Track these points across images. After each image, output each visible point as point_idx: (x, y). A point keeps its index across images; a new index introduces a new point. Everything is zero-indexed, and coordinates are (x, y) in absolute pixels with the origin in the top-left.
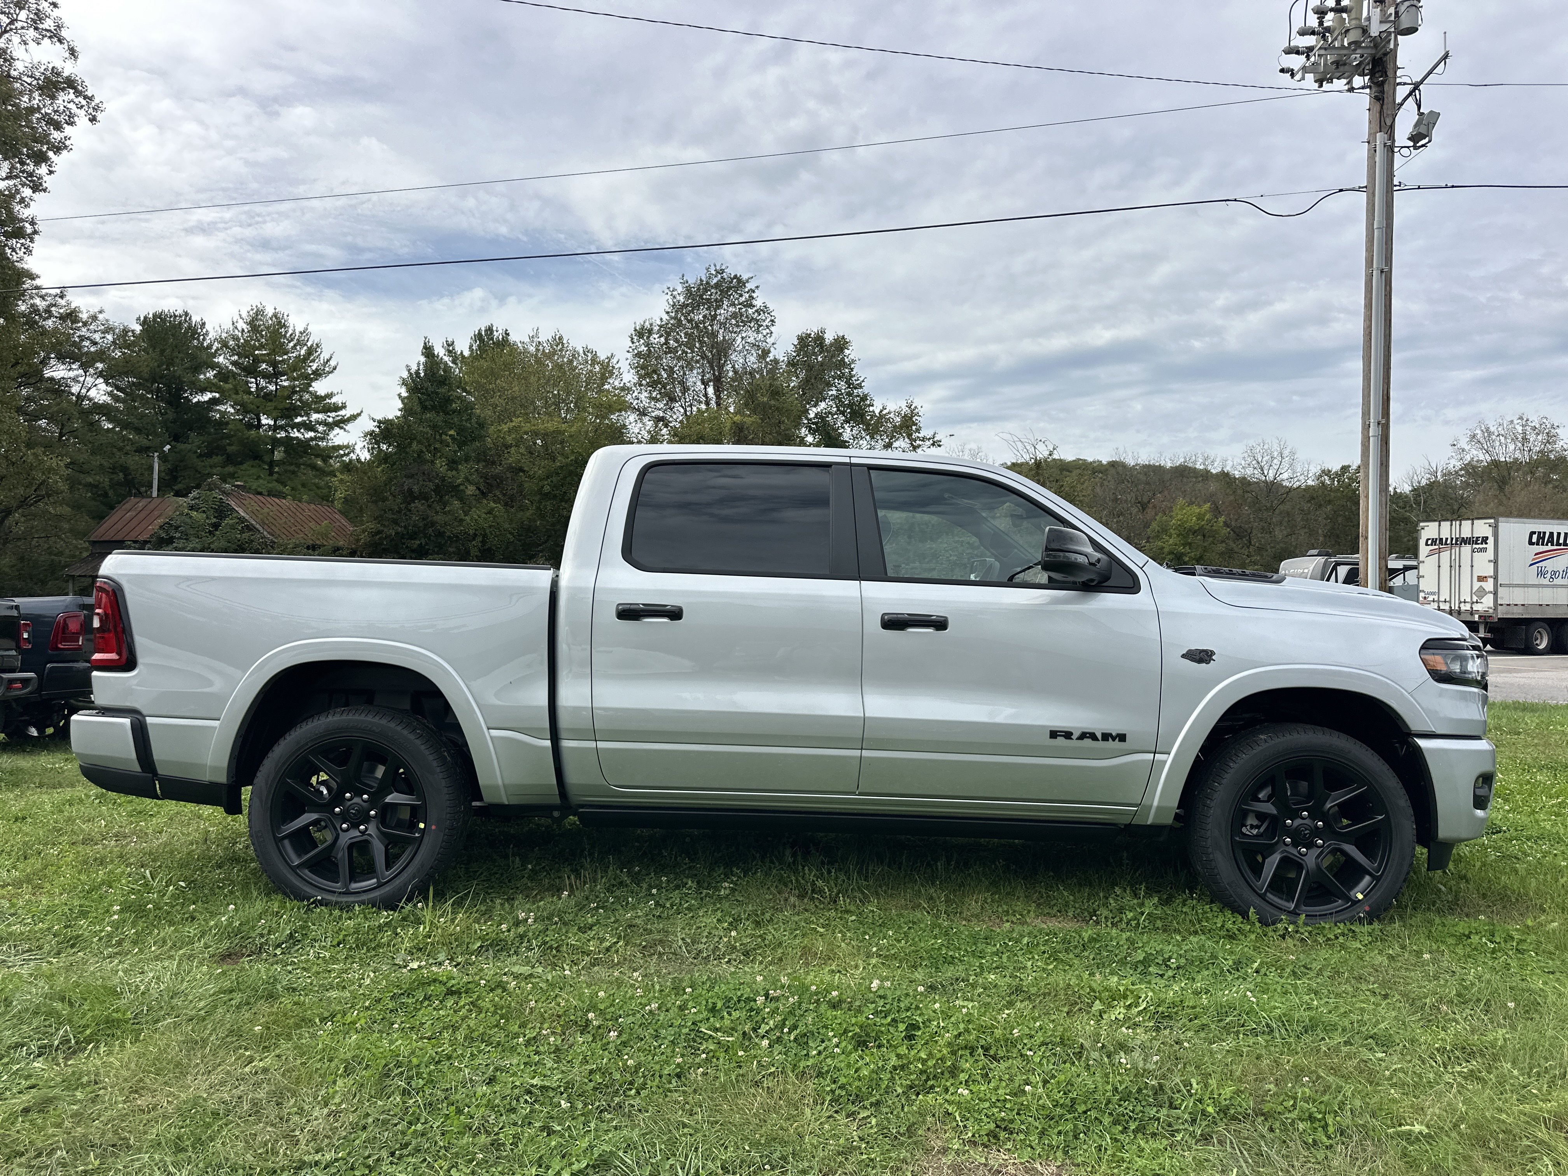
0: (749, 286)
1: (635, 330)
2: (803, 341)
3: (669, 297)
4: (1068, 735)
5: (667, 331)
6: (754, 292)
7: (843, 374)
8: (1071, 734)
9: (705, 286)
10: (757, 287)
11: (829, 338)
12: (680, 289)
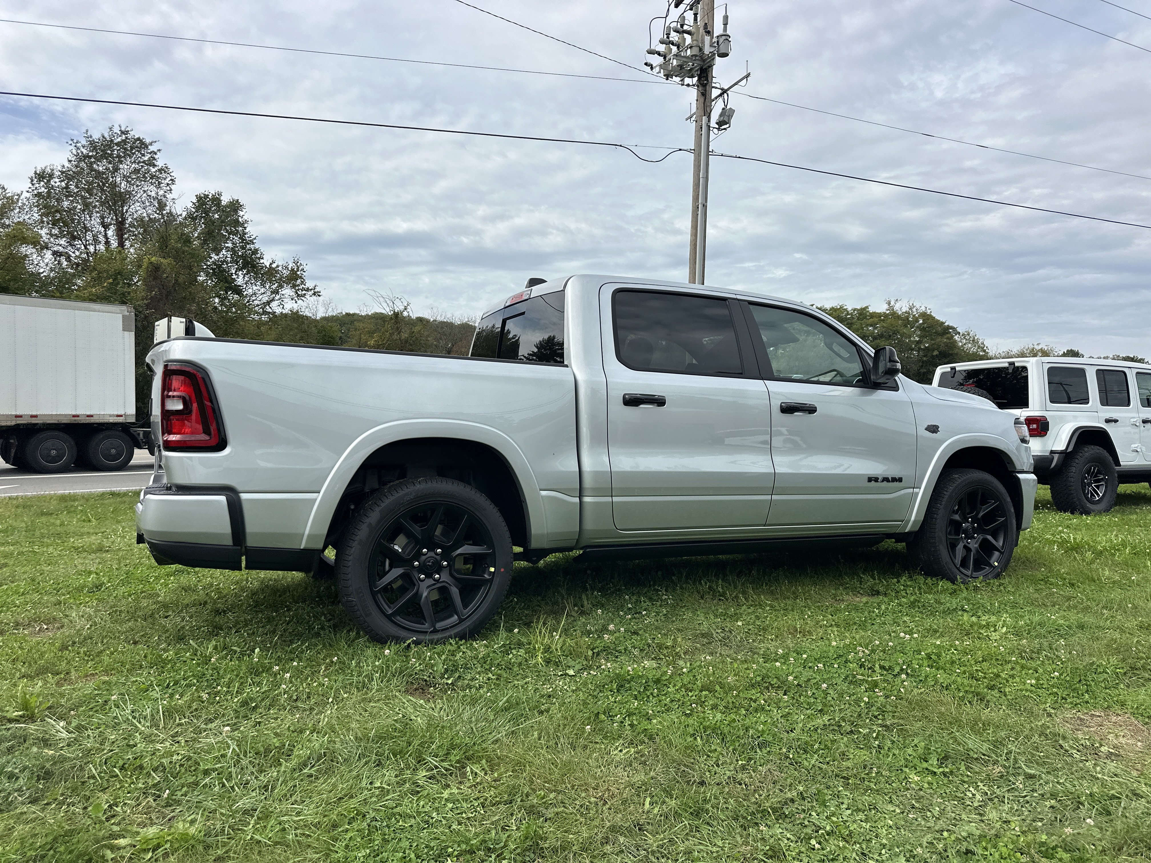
0: (151, 148)
1: (36, 173)
2: (202, 201)
3: (72, 147)
4: (876, 480)
5: (66, 175)
6: (156, 154)
7: (238, 231)
8: (878, 479)
9: (109, 144)
10: (159, 150)
11: (225, 200)
12: (84, 142)
